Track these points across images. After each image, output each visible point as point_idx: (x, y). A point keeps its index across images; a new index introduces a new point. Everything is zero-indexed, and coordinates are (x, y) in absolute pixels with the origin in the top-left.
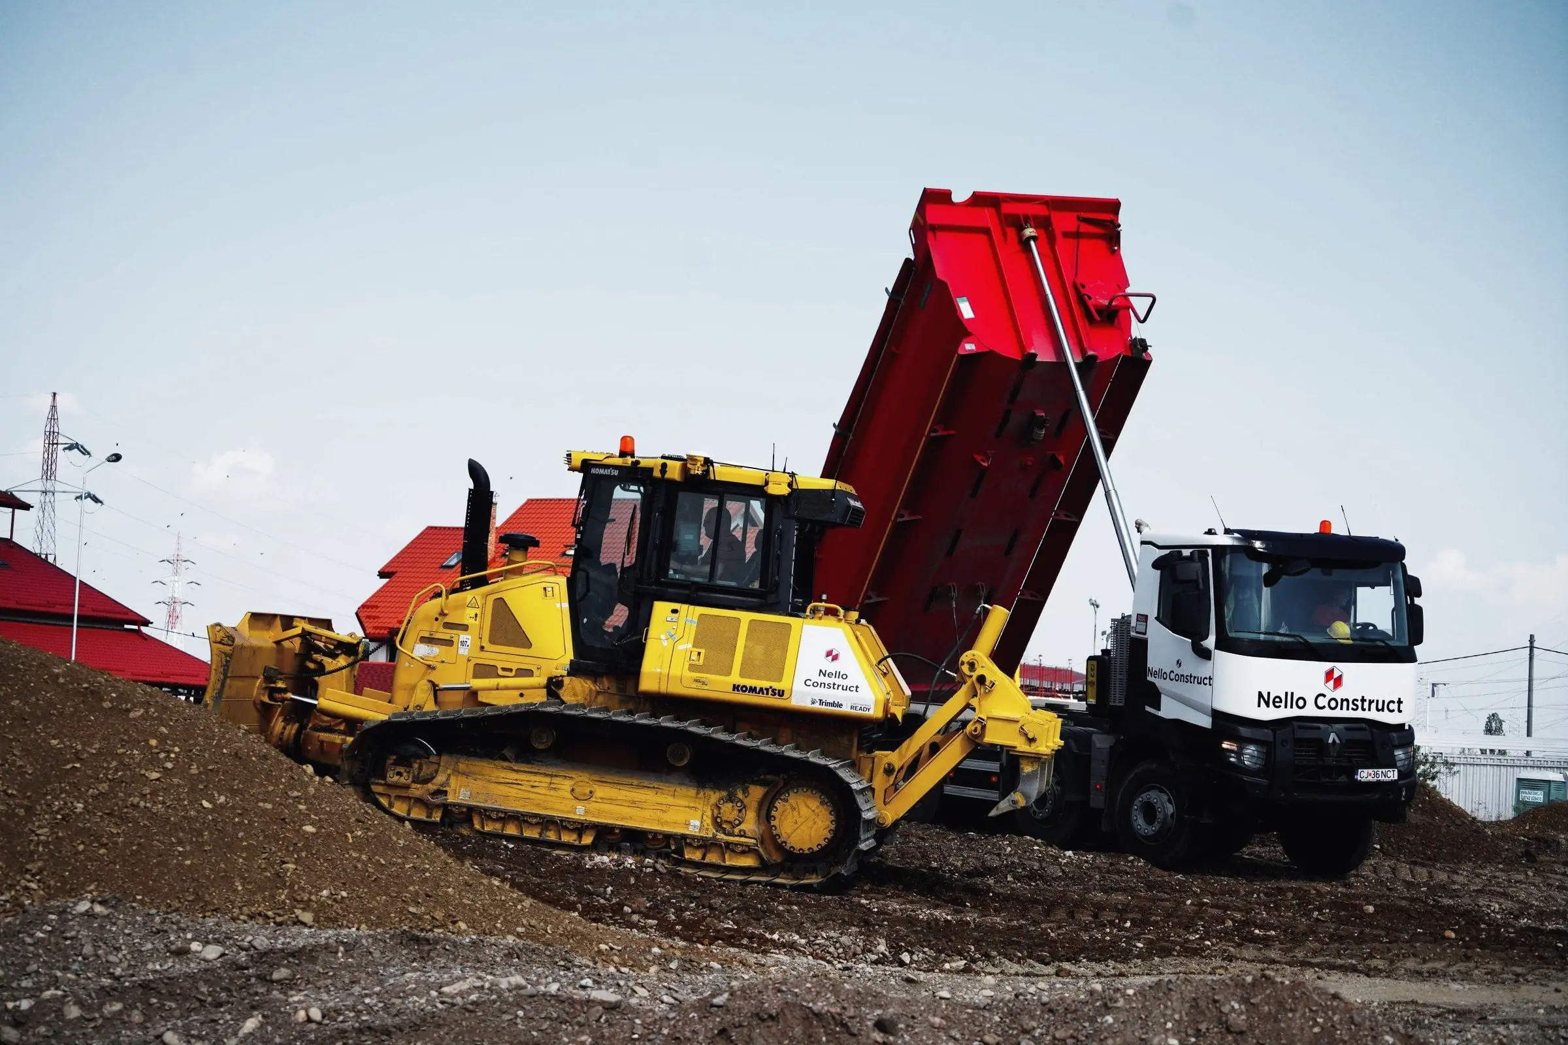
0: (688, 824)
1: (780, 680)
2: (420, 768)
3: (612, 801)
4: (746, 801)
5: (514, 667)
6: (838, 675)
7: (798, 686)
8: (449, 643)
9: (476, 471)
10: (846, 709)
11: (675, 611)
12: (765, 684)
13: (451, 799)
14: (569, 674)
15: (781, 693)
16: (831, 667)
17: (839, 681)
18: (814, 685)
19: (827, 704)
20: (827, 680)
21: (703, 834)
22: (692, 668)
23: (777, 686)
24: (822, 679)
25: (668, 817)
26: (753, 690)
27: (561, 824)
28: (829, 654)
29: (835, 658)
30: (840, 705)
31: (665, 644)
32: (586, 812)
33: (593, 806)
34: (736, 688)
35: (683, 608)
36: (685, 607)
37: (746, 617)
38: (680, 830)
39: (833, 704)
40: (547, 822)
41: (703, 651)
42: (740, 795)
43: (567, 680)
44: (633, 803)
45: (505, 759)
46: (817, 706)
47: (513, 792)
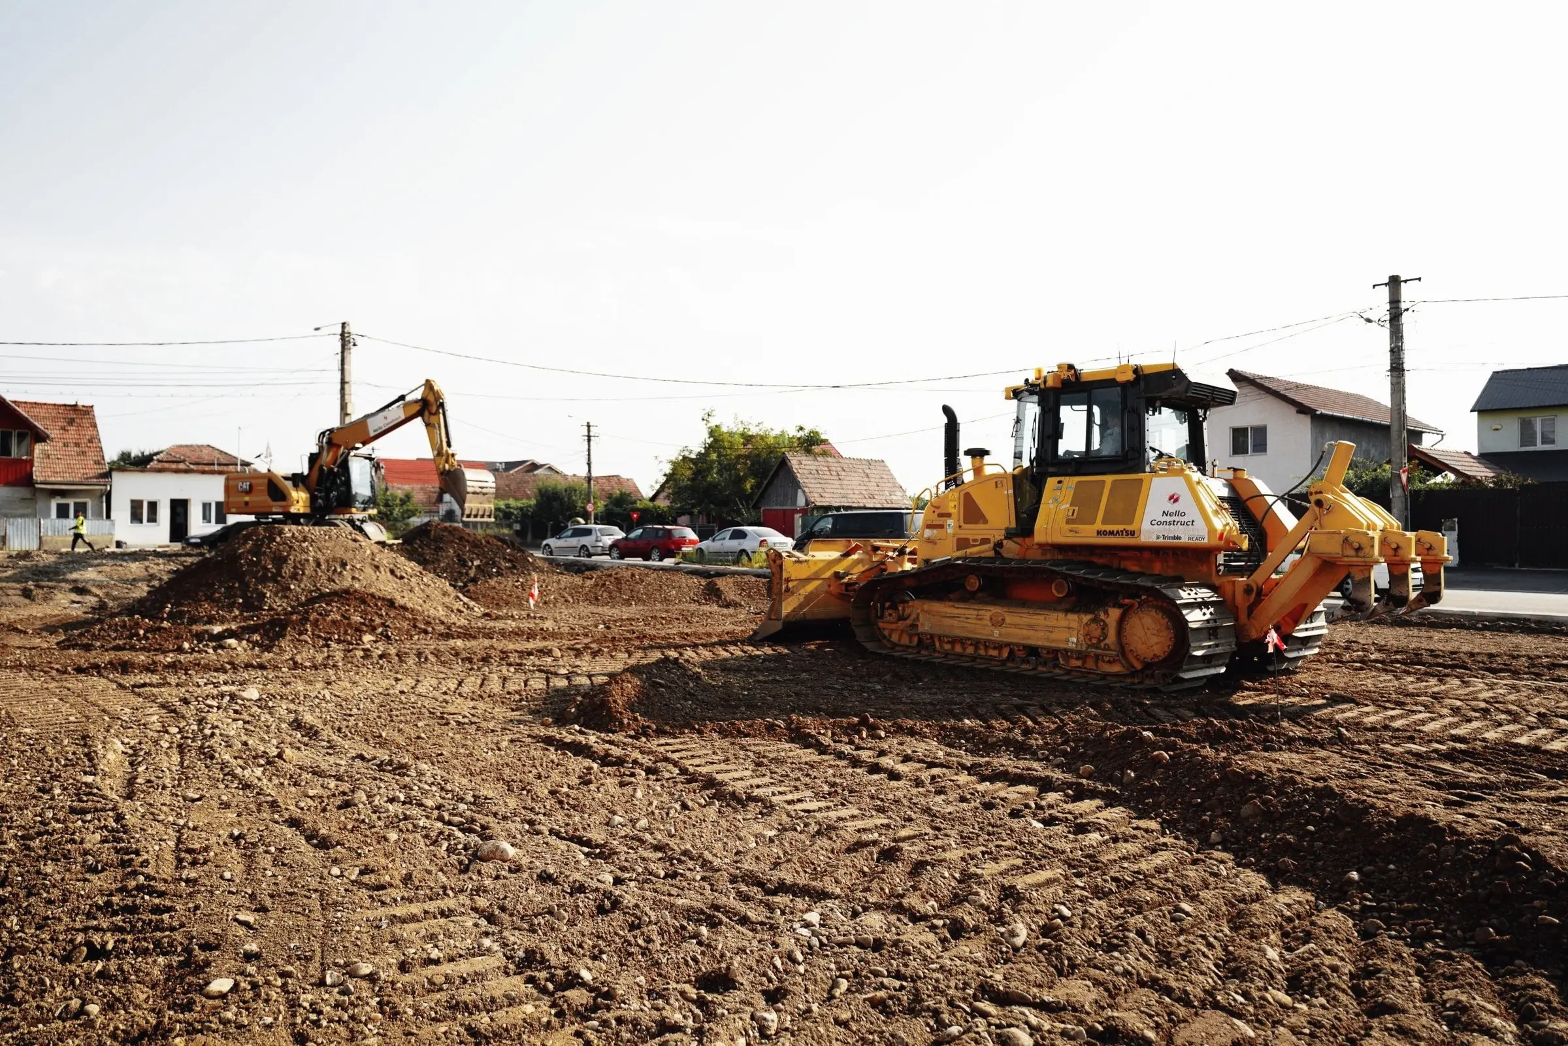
0: (1067, 641)
1: (1131, 522)
2: (904, 609)
3: (1016, 626)
4: (1107, 621)
5: (979, 537)
6: (1178, 513)
7: (1146, 525)
8: (941, 526)
9: (947, 410)
10: (1184, 540)
11: (1060, 482)
12: (1120, 527)
13: (920, 630)
14: (1006, 538)
15: (1132, 533)
16: (1172, 508)
17: (1177, 519)
18: (1160, 523)
19: (1169, 538)
20: (1168, 519)
21: (1079, 648)
22: (1068, 522)
23: (1129, 528)
24: (1166, 518)
25: (1054, 636)
26: (1111, 533)
27: (987, 644)
28: (1171, 498)
29: (1176, 500)
30: (1179, 538)
31: (1051, 506)
32: (1000, 635)
33: (1004, 630)
34: (1099, 533)
35: (1066, 479)
36: (1067, 478)
37: (1109, 479)
38: (1062, 646)
39: (1174, 538)
40: (977, 643)
41: (1077, 509)
42: (1102, 616)
43: (1005, 542)
44: (1031, 627)
45: (951, 600)
46: (1161, 540)
47: (955, 622)
